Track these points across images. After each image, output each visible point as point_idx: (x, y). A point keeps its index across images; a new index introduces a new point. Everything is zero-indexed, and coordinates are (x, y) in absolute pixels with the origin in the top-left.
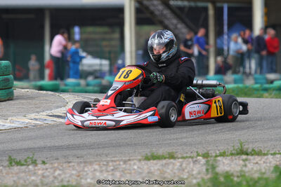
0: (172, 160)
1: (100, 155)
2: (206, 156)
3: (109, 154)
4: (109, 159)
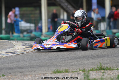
0: (67, 73)
1: (31, 71)
2: (84, 71)
4: (36, 73)
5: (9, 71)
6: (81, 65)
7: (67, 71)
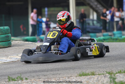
0: (93, 76)
1: (56, 74)
3: (60, 74)
4: (60, 76)
5: (33, 74)
6: (109, 67)
7: (93, 74)
